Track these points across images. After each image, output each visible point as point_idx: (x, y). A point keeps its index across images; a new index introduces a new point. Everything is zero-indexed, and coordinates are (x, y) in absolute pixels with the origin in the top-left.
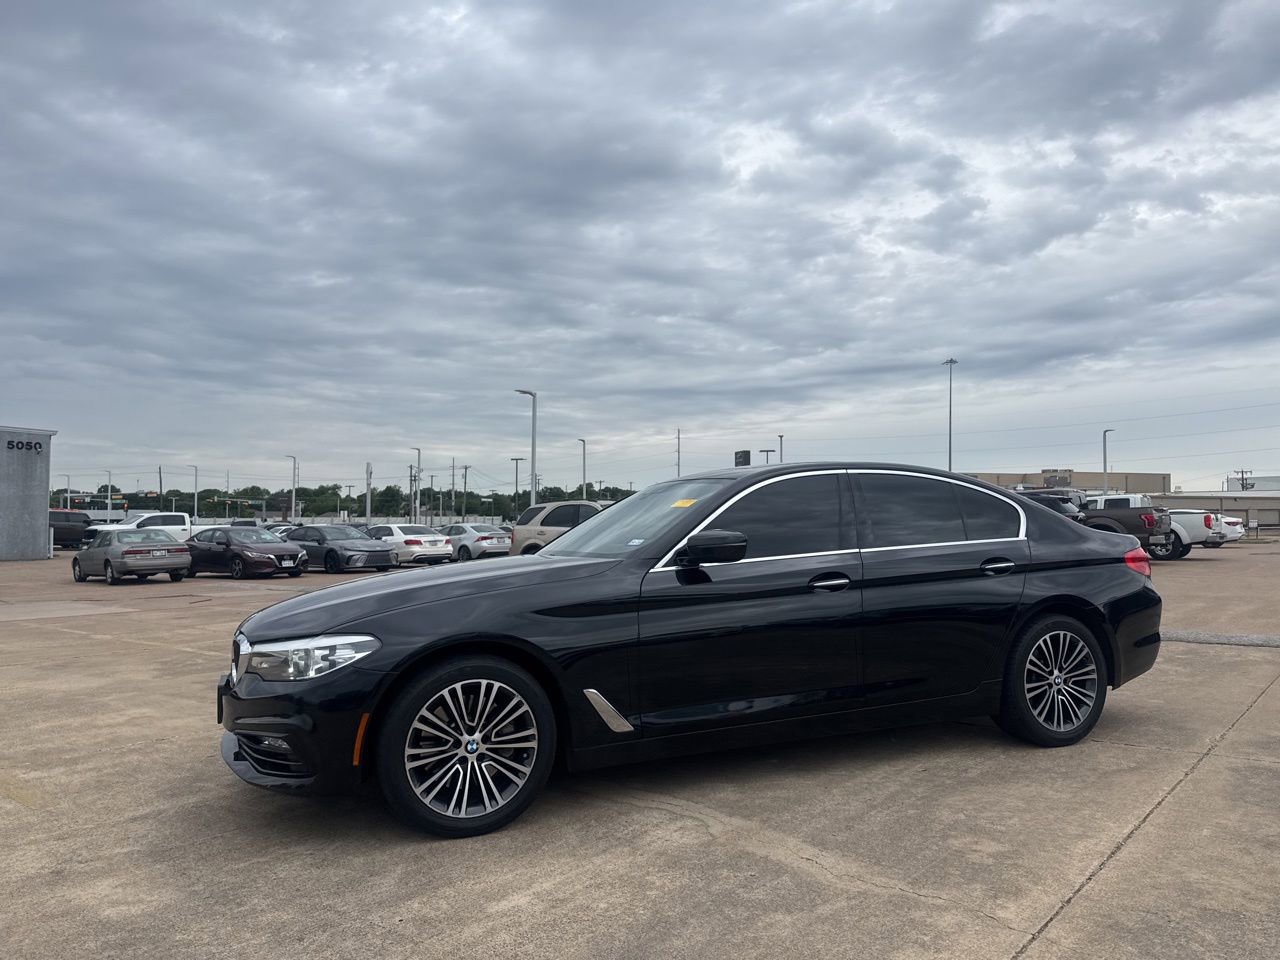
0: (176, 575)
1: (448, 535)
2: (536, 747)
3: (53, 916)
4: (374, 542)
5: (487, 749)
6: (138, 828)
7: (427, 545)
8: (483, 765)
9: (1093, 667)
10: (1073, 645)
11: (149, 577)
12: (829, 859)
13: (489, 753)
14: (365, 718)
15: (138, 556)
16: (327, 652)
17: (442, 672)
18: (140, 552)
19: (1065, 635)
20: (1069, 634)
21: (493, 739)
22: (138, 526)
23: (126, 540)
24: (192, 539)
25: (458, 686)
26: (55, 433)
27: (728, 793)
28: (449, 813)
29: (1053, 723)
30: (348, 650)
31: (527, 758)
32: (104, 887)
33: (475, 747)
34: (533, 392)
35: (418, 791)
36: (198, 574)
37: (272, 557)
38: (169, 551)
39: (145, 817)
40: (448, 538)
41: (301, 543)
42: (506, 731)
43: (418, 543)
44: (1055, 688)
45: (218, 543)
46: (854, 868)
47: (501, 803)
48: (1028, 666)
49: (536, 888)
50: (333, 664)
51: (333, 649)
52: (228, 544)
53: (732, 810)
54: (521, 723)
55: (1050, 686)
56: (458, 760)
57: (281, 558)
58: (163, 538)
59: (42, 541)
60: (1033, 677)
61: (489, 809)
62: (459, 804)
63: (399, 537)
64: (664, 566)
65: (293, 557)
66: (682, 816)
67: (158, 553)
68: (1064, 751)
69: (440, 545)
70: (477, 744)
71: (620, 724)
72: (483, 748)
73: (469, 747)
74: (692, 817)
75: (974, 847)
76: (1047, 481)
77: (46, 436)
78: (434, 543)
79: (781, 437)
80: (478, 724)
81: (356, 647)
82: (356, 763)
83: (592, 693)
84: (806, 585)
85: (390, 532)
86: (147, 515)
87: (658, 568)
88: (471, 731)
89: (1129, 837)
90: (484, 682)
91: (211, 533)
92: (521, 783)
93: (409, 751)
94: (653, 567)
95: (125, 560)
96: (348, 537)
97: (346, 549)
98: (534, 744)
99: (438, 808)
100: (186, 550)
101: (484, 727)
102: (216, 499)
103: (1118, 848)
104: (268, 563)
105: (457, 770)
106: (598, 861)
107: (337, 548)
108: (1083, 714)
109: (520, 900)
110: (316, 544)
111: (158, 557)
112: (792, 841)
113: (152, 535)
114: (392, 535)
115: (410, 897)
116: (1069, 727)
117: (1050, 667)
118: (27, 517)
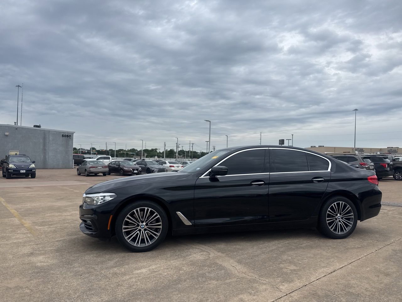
0: (105, 174)
1: (182, 164)
2: (161, 228)
3: (25, 264)
4: (161, 166)
5: (147, 227)
6: (57, 243)
7: (176, 167)
8: (146, 232)
9: (352, 214)
10: (345, 206)
11: (98, 175)
12: (239, 267)
13: (147, 228)
14: (111, 216)
15: (94, 168)
16: (103, 197)
17: (134, 205)
19: (342, 203)
20: (344, 203)
21: (149, 225)
22: (97, 160)
23: (91, 164)
24: (109, 164)
25: (138, 209)
26: (75, 132)
27: (222, 246)
28: (135, 245)
29: (336, 231)
30: (108, 197)
31: (159, 230)
32: (41, 258)
33: (143, 226)
34: (210, 121)
35: (126, 238)
36: (111, 174)
37: (131, 169)
38: (102, 167)
39: (60, 240)
40: (182, 165)
41: (140, 166)
42: (153, 222)
43: (173, 166)
44: (338, 220)
45: (117, 165)
46: (245, 270)
47: (151, 243)
48: (328, 212)
49: (151, 268)
50: (104, 201)
51: (104, 196)
52: (119, 166)
53: (220, 251)
54: (157, 220)
55: (336, 219)
56: (139, 230)
57: (134, 170)
58: (101, 163)
59: (71, 163)
60: (329, 216)
61: (147, 245)
62: (138, 242)
63: (168, 165)
64: (204, 176)
65: (137, 170)
66: (204, 251)
67: (99, 168)
68: (339, 240)
69: (180, 167)
70: (144, 226)
71: (187, 222)
72: (146, 227)
73: (142, 227)
74: (207, 252)
75: (287, 267)
76: (388, 151)
77: (72, 133)
78: (178, 167)
79: (293, 135)
80: (144, 220)
81: (111, 196)
82: (109, 229)
83: (179, 213)
84: (249, 183)
85: (165, 163)
86: (99, 156)
87: (202, 177)
88: (142, 222)
89: (341, 268)
90: (146, 208)
91: (114, 162)
92: (156, 238)
93: (124, 227)
94: (200, 176)
95: (91, 169)
96: (154, 164)
97: (152, 168)
98: (161, 227)
99: (132, 243)
100: (107, 167)
101: (146, 221)
102: (122, 152)
103: (334, 271)
104: (130, 171)
105: (138, 233)
106: (172, 262)
107: (150, 167)
108: (348, 229)
109: (144, 270)
110: (144, 166)
111: (100, 169)
112: (232, 261)
113: (98, 162)
114: (166, 164)
115: (115, 267)
116: (342, 233)
117: (336, 213)
118: (67, 157)
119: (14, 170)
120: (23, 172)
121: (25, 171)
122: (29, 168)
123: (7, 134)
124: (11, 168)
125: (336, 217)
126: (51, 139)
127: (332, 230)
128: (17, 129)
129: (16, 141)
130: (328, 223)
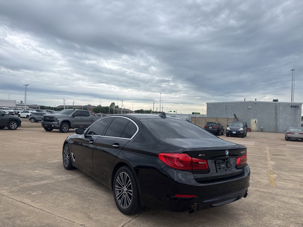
18: (291, 133)
38: (299, 133)
55: (123, 190)
67: (296, 134)
77: (301, 103)
95: (287, 135)
105: (66, 159)
117: (123, 184)
118: (295, 123)
119: (229, 131)
120: (234, 133)
121: (235, 132)
122: (238, 130)
123: (249, 107)
124: (228, 130)
125: (123, 188)
126: (281, 109)
127: (118, 199)
128: (256, 104)
129: (255, 112)
130: (116, 190)
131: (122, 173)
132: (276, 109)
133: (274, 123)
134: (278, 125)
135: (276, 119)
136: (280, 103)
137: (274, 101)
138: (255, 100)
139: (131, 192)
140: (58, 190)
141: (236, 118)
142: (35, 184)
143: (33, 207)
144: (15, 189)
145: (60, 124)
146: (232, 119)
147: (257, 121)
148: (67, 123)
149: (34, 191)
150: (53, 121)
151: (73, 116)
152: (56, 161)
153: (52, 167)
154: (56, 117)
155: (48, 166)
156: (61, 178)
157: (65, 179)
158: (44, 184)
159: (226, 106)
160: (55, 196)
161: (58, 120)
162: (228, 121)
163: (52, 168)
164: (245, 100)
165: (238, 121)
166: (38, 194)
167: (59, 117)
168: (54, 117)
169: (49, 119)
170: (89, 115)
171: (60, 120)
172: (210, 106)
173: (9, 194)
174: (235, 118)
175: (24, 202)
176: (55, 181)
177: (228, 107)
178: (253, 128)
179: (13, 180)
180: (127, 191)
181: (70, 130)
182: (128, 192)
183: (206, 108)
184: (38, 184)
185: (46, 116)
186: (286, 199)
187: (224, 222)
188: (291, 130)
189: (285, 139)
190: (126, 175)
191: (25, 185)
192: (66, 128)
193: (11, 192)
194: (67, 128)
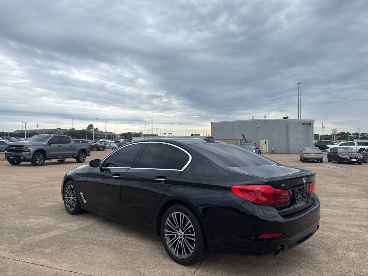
18: (307, 154)
22: (339, 146)
25: (69, 185)
26: (314, 120)
35: (66, 202)
38: (316, 154)
45: (334, 152)
52: (337, 153)
57: (351, 158)
67: (313, 154)
71: (84, 201)
77: (312, 121)
83: (81, 193)
88: (72, 194)
92: (74, 207)
93: (65, 195)
95: (304, 156)
98: (75, 200)
100: (321, 154)
104: (347, 159)
105: (70, 201)
111: (313, 156)
117: (176, 227)
118: (308, 143)
123: (258, 126)
125: (177, 232)
126: (292, 127)
127: (169, 247)
128: (265, 122)
129: (265, 131)
130: (166, 236)
131: (175, 213)
132: (287, 128)
133: (286, 143)
134: (290, 145)
135: (288, 138)
136: (291, 121)
137: (285, 118)
138: (264, 118)
139: (194, 236)
140: (77, 243)
141: (245, 139)
142: (40, 238)
143: (57, 269)
144: (15, 247)
145: (32, 154)
146: (240, 140)
147: (267, 141)
148: (41, 153)
149: (46, 248)
150: (23, 151)
151: (50, 143)
152: (50, 204)
153: (49, 213)
154: (27, 146)
155: (43, 212)
156: (71, 226)
157: (78, 227)
158: (53, 236)
159: (233, 126)
160: (78, 250)
161: (29, 150)
162: (237, 142)
163: (51, 214)
164: (253, 119)
165: (247, 143)
166: (53, 250)
167: (30, 146)
168: (23, 146)
169: (16, 148)
170: (70, 142)
171: (32, 150)
172: (214, 126)
173: (11, 254)
174: (243, 139)
175: (40, 263)
176: (66, 231)
177: (234, 127)
178: (264, 150)
179: (6, 235)
180: (184, 236)
181: (46, 161)
182: (186, 237)
183: (211, 129)
184: (44, 237)
185: (12, 145)
186: (344, 228)
187: (299, 260)
188: (306, 150)
189: (301, 160)
190: (182, 215)
191: (27, 240)
192: (40, 160)
193: (13, 252)
194: (42, 160)
